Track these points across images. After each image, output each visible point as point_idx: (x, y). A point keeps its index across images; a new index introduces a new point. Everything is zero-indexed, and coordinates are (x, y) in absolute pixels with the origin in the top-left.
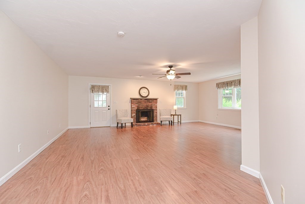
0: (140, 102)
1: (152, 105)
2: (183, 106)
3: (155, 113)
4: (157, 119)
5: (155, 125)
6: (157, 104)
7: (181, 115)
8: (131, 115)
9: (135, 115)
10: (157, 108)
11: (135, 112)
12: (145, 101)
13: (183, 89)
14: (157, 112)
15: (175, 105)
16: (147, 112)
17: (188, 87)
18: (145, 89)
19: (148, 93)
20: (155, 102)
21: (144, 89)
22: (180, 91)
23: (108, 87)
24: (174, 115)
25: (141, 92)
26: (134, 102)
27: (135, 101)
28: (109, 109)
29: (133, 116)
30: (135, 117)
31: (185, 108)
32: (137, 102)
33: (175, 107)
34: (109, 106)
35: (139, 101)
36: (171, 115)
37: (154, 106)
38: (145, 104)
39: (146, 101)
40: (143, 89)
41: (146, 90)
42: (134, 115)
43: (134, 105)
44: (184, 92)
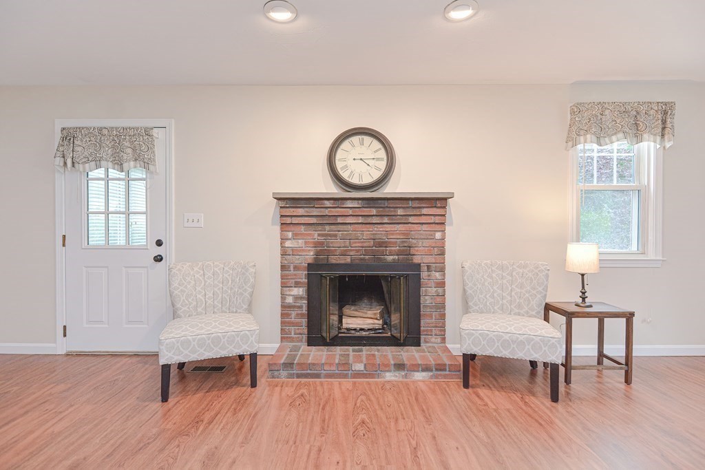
0: (332, 221)
1: (407, 235)
2: (634, 248)
3: (433, 291)
4: (442, 328)
5: (419, 376)
6: (448, 229)
7: (629, 317)
8: (283, 297)
9: (301, 298)
10: (443, 253)
11: (302, 276)
12: (366, 211)
13: (636, 132)
14: (442, 284)
15: (578, 240)
16: (376, 279)
17: (678, 111)
18: (367, 139)
19: (383, 165)
20: (432, 219)
21: (362, 143)
22: (617, 147)
23: (148, 132)
24: (570, 316)
25: (344, 160)
26: (295, 220)
27: (301, 211)
28: (158, 259)
29: (290, 300)
30: (304, 310)
31: (651, 256)
32: (313, 220)
33: (582, 256)
34: (159, 243)
35: (326, 212)
36: (548, 308)
37: (426, 243)
38: (366, 233)
39: (374, 212)
40: (355, 139)
41: (371, 148)
42: (296, 298)
43: (296, 236)
44: (648, 147)
